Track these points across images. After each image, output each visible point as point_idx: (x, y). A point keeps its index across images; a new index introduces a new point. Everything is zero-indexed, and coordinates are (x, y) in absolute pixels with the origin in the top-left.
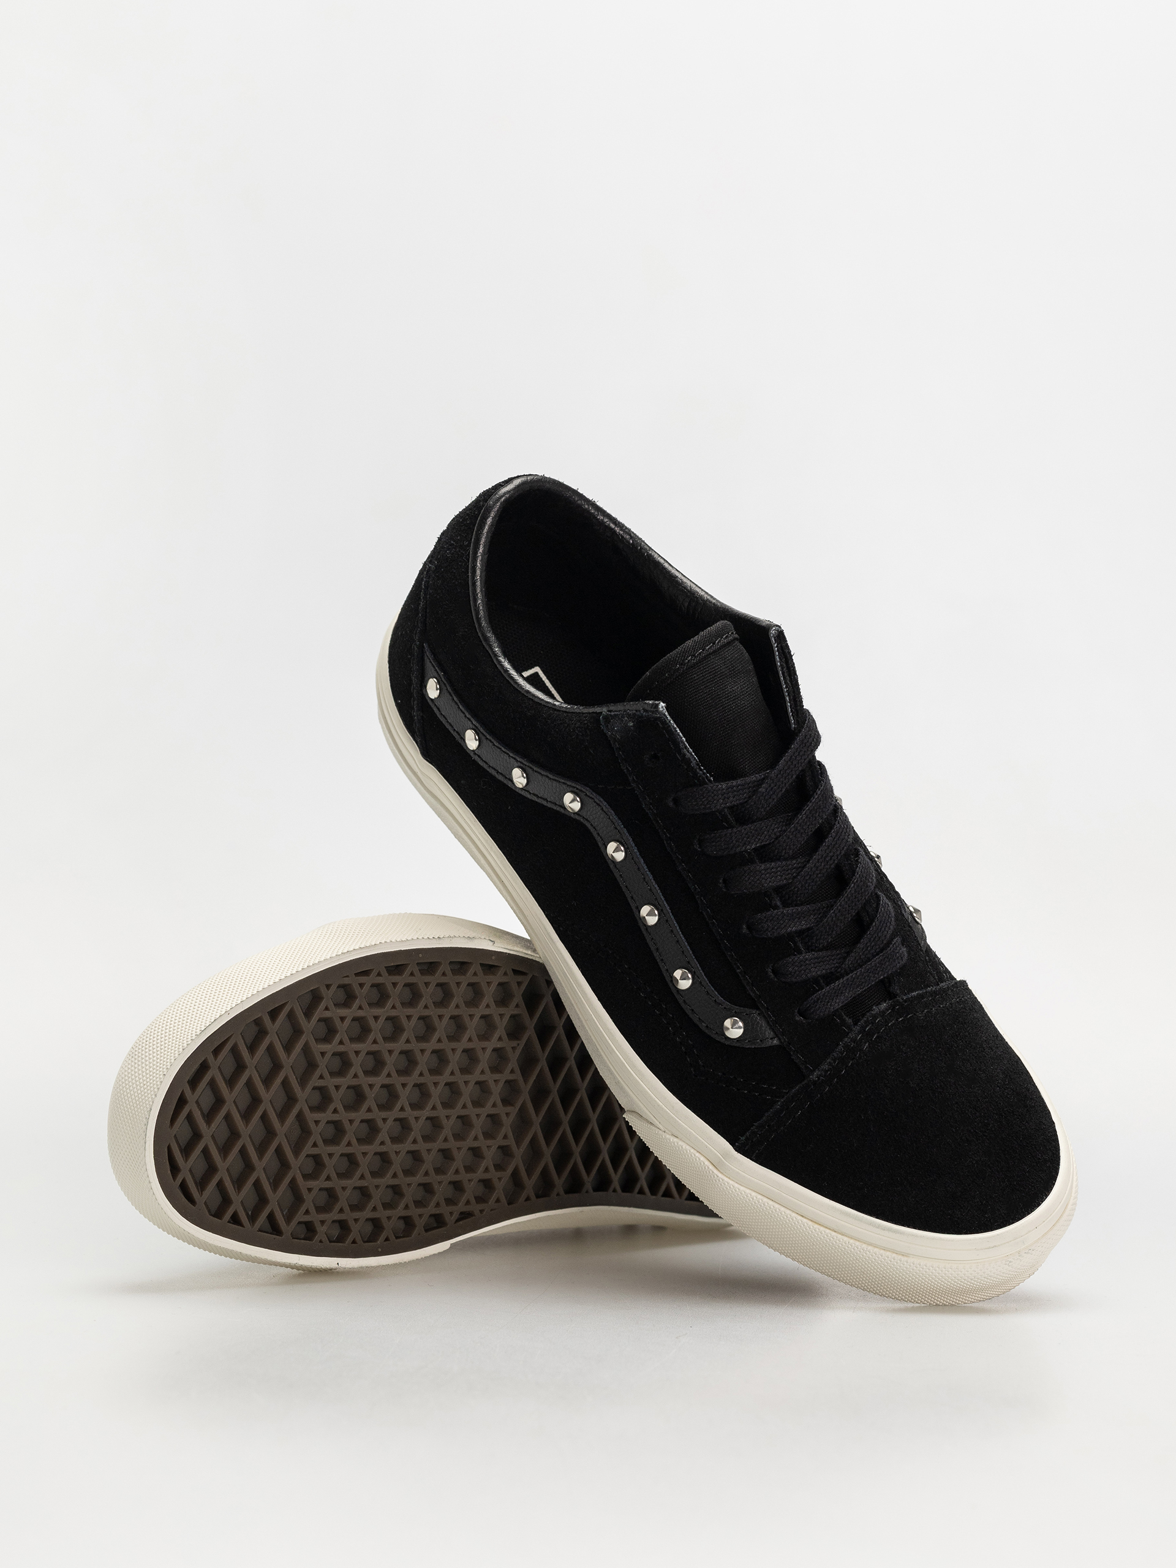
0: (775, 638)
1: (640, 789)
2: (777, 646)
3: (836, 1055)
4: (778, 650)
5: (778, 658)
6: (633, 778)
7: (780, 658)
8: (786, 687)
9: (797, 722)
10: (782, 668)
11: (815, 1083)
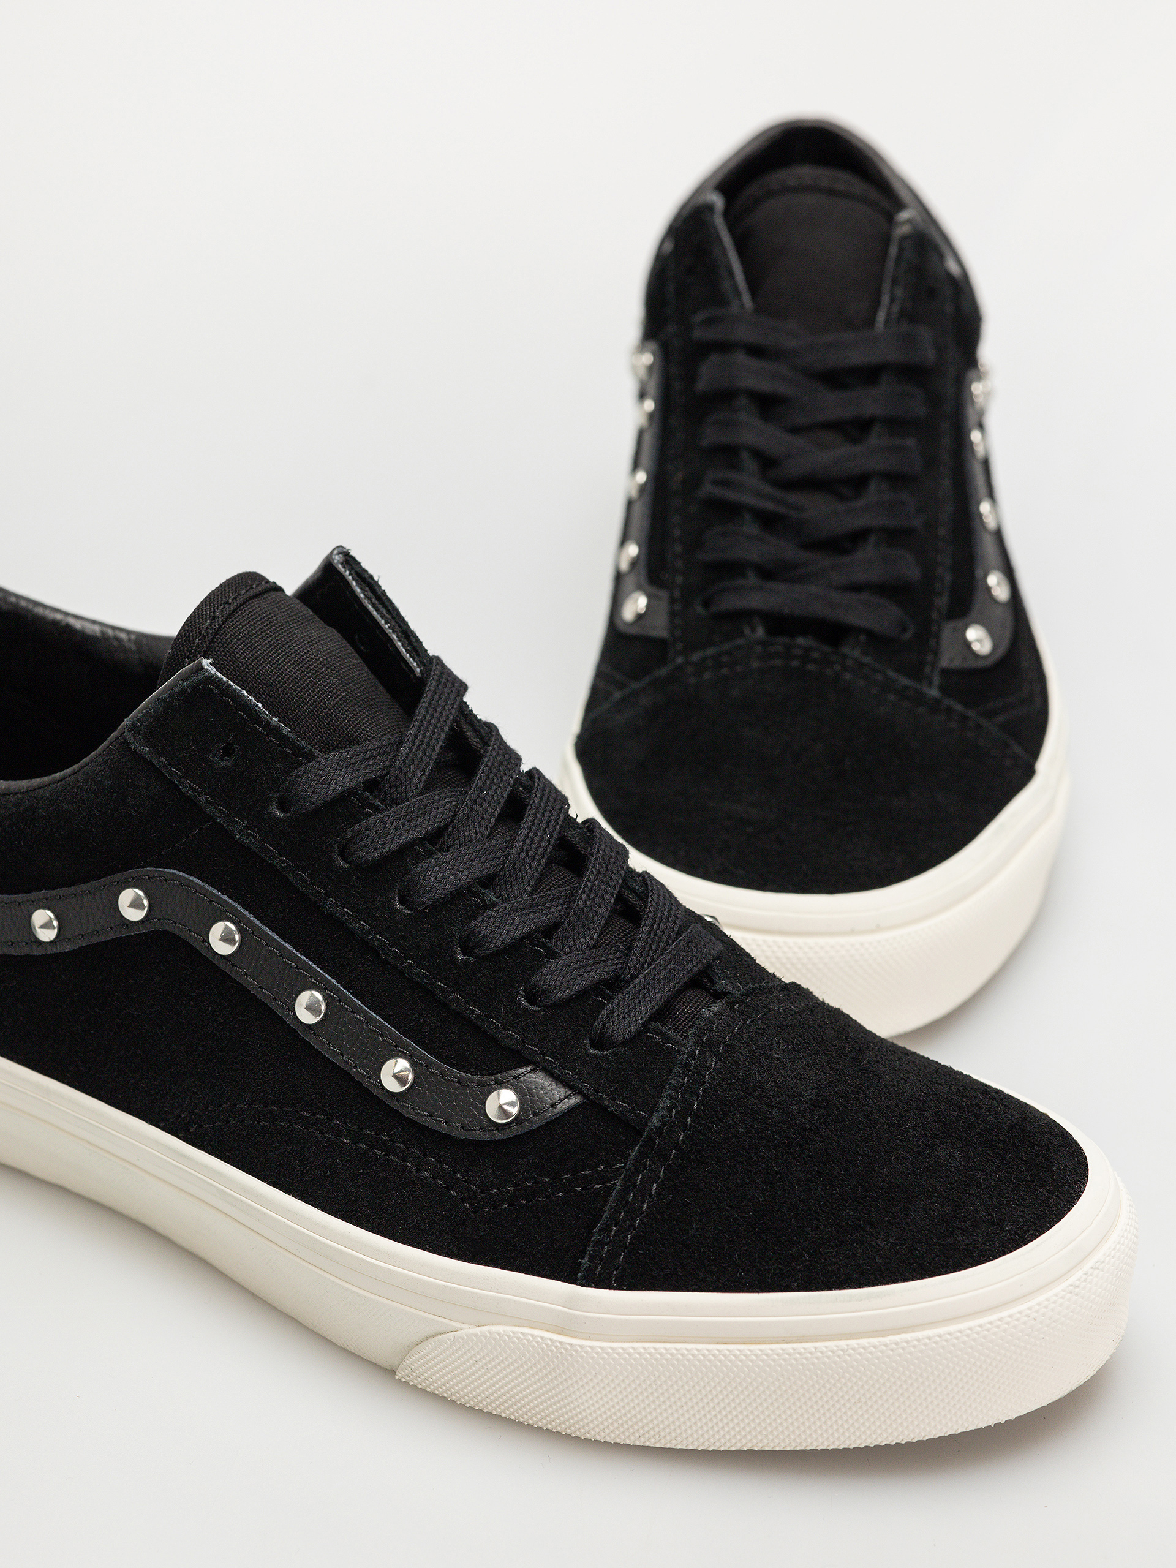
0: (342, 564)
1: (224, 813)
2: (350, 574)
3: (674, 1082)
4: (353, 579)
5: (358, 590)
6: (206, 798)
7: (361, 589)
8: (386, 623)
9: (421, 663)
10: (370, 599)
11: (659, 1131)
